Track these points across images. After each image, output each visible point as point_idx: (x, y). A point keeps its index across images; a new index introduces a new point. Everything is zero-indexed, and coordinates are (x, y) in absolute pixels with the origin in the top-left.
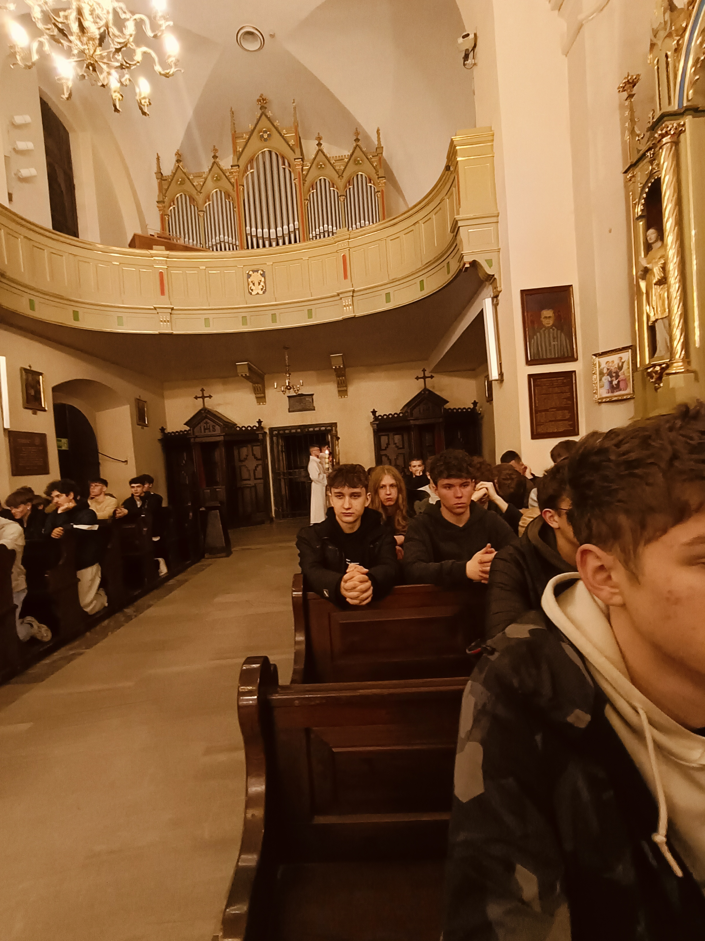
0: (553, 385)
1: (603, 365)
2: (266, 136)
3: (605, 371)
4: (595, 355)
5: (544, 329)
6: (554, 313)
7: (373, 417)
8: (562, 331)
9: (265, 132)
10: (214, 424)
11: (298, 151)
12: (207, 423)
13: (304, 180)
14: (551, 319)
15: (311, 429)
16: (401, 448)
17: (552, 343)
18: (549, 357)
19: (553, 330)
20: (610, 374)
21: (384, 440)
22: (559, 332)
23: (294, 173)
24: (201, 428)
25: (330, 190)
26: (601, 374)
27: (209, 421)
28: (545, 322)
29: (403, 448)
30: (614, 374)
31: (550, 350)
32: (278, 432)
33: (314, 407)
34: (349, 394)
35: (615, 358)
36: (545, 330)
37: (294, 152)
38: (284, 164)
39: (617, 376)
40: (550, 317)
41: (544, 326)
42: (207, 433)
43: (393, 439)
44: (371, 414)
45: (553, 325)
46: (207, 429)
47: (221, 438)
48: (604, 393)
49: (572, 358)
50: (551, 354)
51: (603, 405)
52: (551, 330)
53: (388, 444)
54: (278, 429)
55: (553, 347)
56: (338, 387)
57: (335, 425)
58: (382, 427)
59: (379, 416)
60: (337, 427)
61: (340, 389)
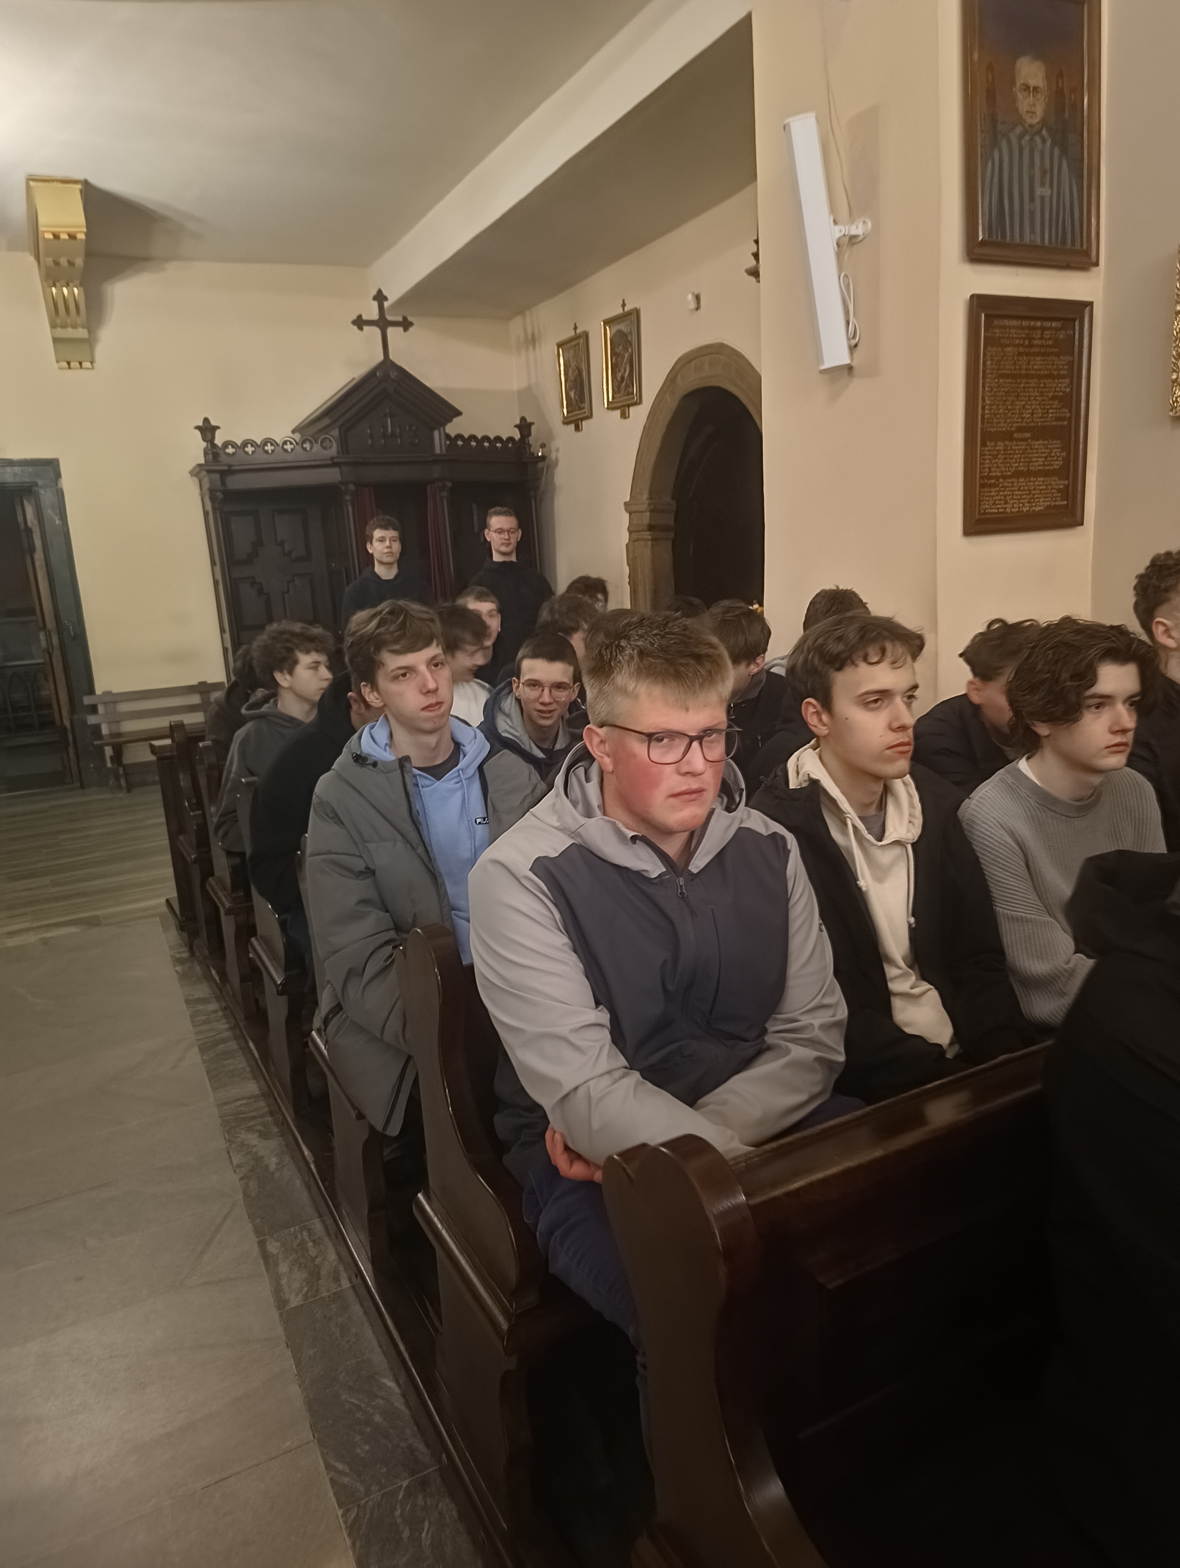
0: (1031, 346)
5: (1019, 130)
6: (1048, 77)
7: (201, 447)
8: (1064, 152)
14: (1039, 96)
17: (1039, 191)
18: (1027, 239)
19: (1044, 141)
21: (242, 529)
22: (1057, 151)
28: (1024, 103)
31: (1032, 213)
34: (99, 350)
36: (1021, 137)
40: (1036, 89)
41: (1021, 121)
44: (198, 436)
45: (1044, 122)
49: (1082, 255)
50: (1032, 231)
52: (1038, 139)
53: (258, 543)
55: (1038, 202)
56: (53, 326)
57: (51, 467)
58: (236, 483)
59: (226, 444)
60: (58, 475)
61: (61, 333)
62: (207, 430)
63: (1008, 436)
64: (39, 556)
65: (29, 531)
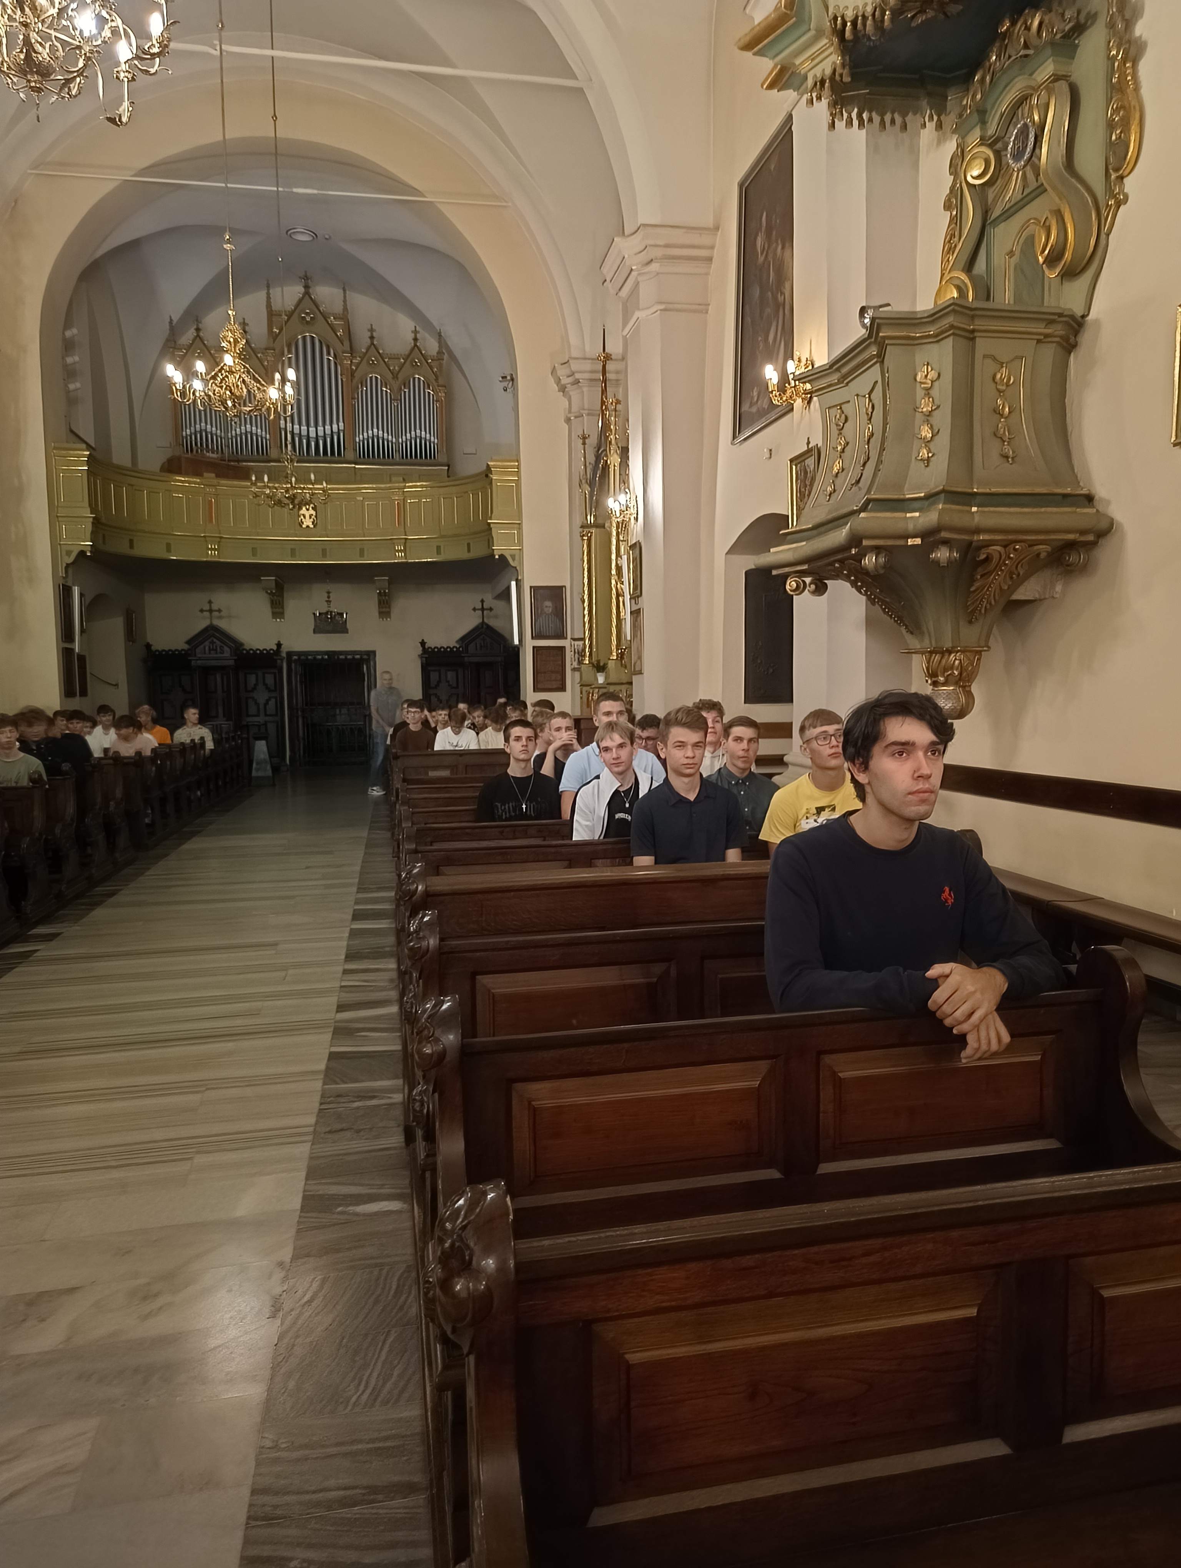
0: (549, 655)
1: (576, 647)
2: (308, 319)
4: (573, 638)
6: (552, 605)
7: (421, 648)
8: (557, 616)
9: (307, 314)
10: (222, 645)
11: (347, 344)
12: (212, 643)
13: (352, 376)
14: (550, 608)
15: (342, 657)
16: (452, 688)
17: (550, 625)
20: (578, 653)
21: (434, 677)
22: (555, 616)
23: (340, 365)
24: (205, 647)
25: (382, 390)
26: (575, 652)
27: (215, 640)
28: (546, 610)
29: (457, 687)
30: (580, 653)
31: (549, 630)
32: (299, 658)
33: (347, 629)
34: (392, 615)
35: (580, 643)
36: (545, 615)
37: (342, 344)
38: (329, 354)
39: (581, 656)
41: (545, 613)
42: (213, 655)
43: (446, 676)
44: (420, 645)
45: (552, 613)
46: (213, 650)
47: (231, 662)
49: (561, 636)
50: (548, 633)
52: (551, 616)
53: (439, 681)
54: (299, 654)
55: (550, 627)
56: (379, 608)
57: (373, 653)
59: (428, 649)
60: (375, 656)
61: (381, 610)
62: (423, 643)
63: (545, 673)
65: (364, 674)
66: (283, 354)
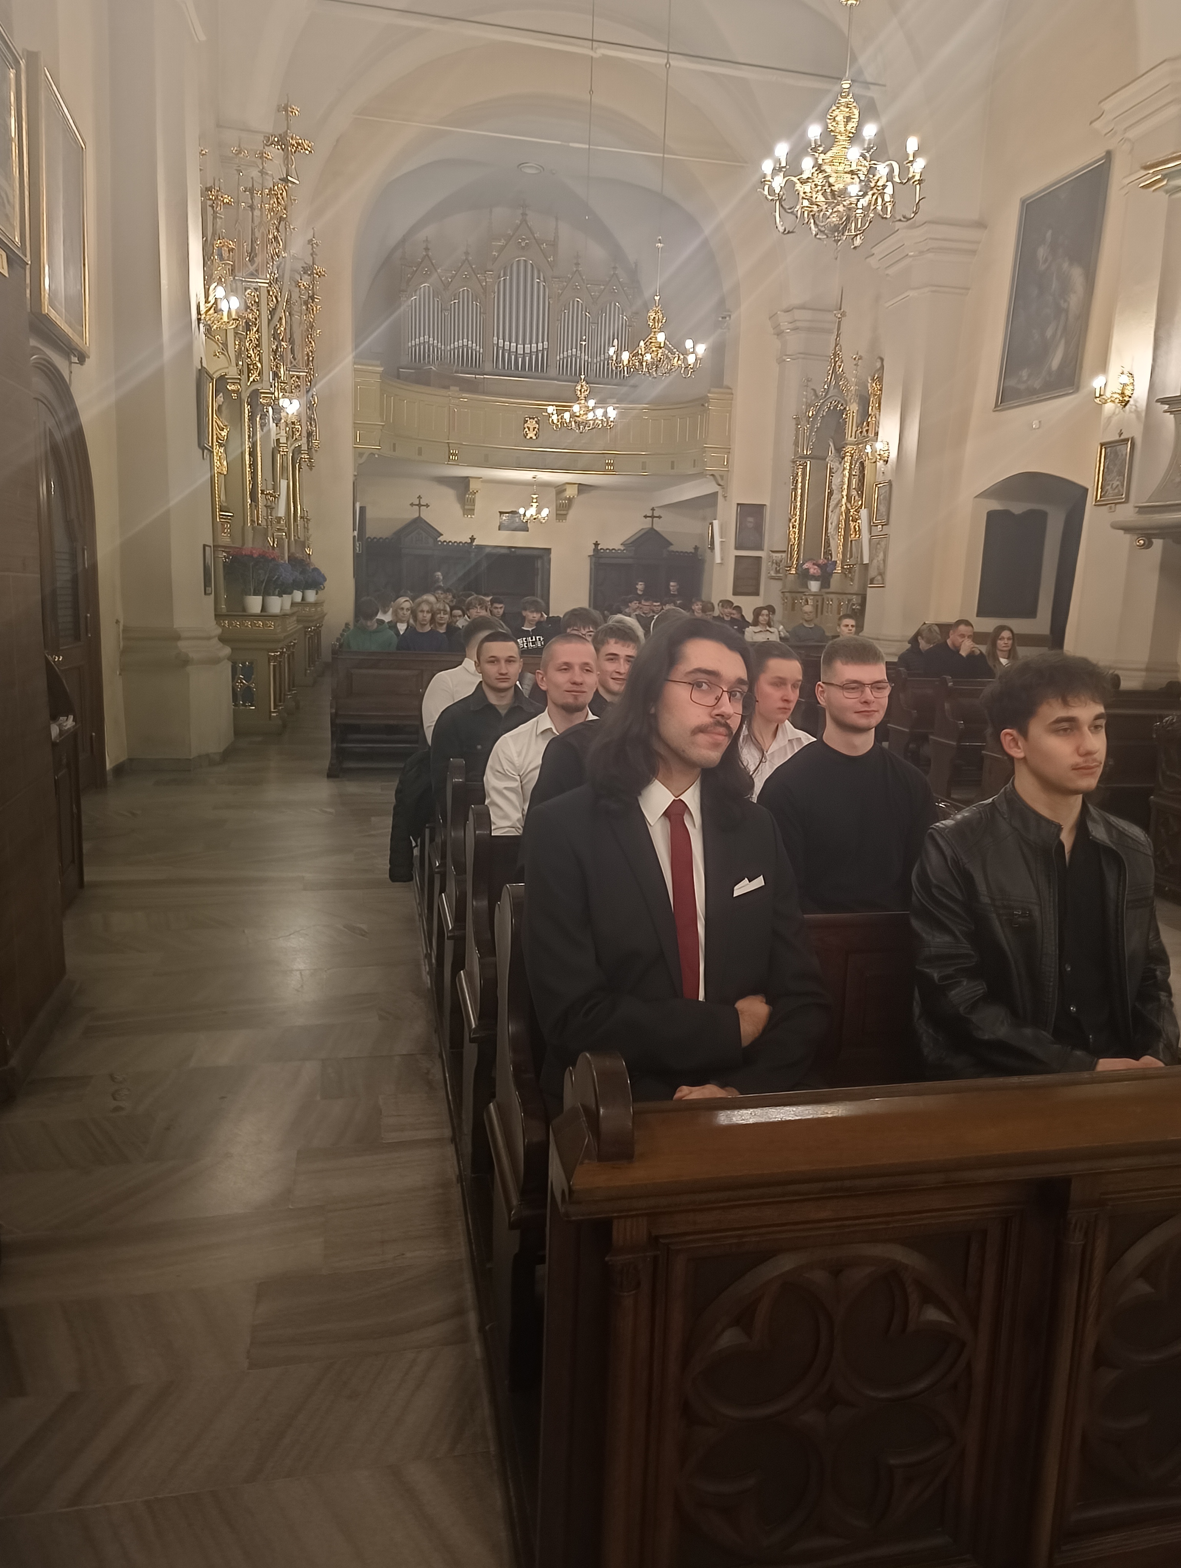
0: (748, 563)
1: (774, 558)
2: (524, 244)
3: (774, 561)
4: (771, 551)
6: (754, 520)
7: (594, 549)
9: (523, 240)
10: (427, 536)
11: (556, 269)
12: (419, 534)
13: (559, 299)
14: (752, 524)
15: (522, 552)
17: (751, 538)
18: (748, 546)
19: (753, 530)
20: (776, 564)
22: (756, 532)
23: (549, 288)
24: (412, 538)
25: (582, 314)
26: (773, 562)
27: (420, 531)
28: (748, 525)
30: (778, 564)
31: (750, 542)
32: (486, 552)
33: (528, 528)
34: (566, 517)
35: (779, 555)
36: (748, 529)
37: (553, 270)
38: (539, 278)
39: (779, 566)
40: (751, 522)
41: (747, 527)
42: (418, 544)
44: (592, 545)
46: (418, 539)
48: (773, 573)
49: (760, 548)
50: (750, 545)
51: (772, 580)
52: (751, 528)
54: (487, 547)
55: (751, 540)
56: (557, 510)
57: (548, 550)
58: (602, 561)
59: (601, 549)
60: (550, 553)
61: (559, 512)
62: (596, 544)
63: (743, 579)
64: (539, 577)
65: (538, 569)
66: (499, 277)
